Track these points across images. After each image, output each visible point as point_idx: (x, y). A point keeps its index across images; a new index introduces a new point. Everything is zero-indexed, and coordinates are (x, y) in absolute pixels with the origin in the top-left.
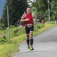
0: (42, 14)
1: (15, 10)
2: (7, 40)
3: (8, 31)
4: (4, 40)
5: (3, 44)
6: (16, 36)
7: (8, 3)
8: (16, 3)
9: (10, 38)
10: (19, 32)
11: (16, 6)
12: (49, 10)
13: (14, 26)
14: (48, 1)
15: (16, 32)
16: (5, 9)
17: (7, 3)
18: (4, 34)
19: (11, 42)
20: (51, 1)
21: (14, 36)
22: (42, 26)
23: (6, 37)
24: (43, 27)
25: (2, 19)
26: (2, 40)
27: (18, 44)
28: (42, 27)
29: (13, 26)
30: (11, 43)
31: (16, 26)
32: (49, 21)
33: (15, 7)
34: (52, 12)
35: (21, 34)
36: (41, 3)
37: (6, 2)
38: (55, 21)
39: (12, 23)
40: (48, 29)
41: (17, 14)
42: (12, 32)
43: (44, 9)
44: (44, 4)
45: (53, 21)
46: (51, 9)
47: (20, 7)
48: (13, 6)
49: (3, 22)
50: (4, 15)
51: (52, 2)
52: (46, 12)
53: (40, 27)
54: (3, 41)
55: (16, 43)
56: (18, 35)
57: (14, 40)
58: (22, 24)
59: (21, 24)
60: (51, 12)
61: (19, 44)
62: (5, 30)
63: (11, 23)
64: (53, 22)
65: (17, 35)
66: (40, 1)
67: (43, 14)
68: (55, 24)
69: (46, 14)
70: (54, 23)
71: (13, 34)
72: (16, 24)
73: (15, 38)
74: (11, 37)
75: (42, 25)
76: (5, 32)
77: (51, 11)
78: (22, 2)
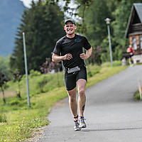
0: (96, 46)
1: (40, 39)
2: (25, 101)
3: (25, 82)
4: (19, 101)
5: (16, 109)
6: (43, 92)
7: (24, 24)
8: (41, 25)
9: (30, 97)
10: (48, 84)
11: (42, 31)
12: (109, 37)
13: (39, 73)
14: (108, 19)
15: (42, 84)
16: (19, 37)
17: (22, 25)
18: (18, 90)
19: (32, 105)
20: (114, 20)
21: (38, 93)
22: (95, 71)
23: (21, 96)
24: (98, 72)
25: (14, 57)
26: (14, 101)
27: (47, 109)
28: (95, 73)
29: (36, 72)
30: (32, 108)
31: (42, 73)
32: (110, 61)
33: (40, 33)
34: (117, 42)
35: (54, 88)
36: (93, 23)
37: (22, 23)
38: (121, 59)
39: (35, 66)
40: (107, 77)
41: (44, 47)
42: (35, 85)
43: (100, 37)
44: (99, 25)
45: (117, 60)
46: (115, 35)
47: (50, 33)
48: (36, 31)
49: (16, 64)
50: (17, 49)
51: (116, 21)
52: (105, 41)
53: (92, 74)
54: (16, 103)
55: (43, 107)
56: (47, 91)
57: (38, 102)
58: (54, 68)
59: (52, 68)
60: (115, 42)
61: (49, 109)
62: (20, 80)
63: (33, 66)
64: (119, 62)
65: (44, 90)
66: (91, 20)
67: (98, 47)
68: (122, 67)
69: (105, 47)
70: (121, 65)
71: (37, 88)
72: (42, 68)
73: (41, 98)
74: (33, 95)
75: (97, 69)
76: (19, 86)
77: (113, 39)
78: (55, 22)
